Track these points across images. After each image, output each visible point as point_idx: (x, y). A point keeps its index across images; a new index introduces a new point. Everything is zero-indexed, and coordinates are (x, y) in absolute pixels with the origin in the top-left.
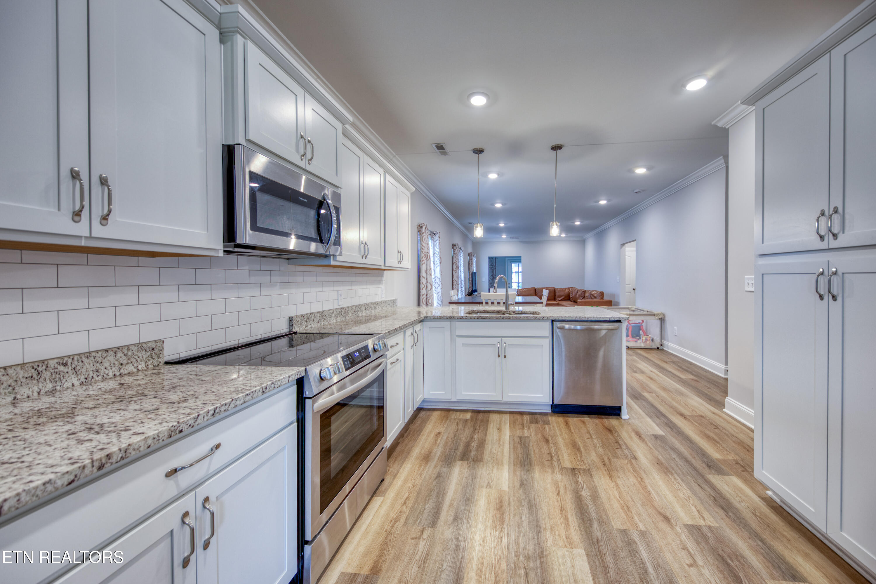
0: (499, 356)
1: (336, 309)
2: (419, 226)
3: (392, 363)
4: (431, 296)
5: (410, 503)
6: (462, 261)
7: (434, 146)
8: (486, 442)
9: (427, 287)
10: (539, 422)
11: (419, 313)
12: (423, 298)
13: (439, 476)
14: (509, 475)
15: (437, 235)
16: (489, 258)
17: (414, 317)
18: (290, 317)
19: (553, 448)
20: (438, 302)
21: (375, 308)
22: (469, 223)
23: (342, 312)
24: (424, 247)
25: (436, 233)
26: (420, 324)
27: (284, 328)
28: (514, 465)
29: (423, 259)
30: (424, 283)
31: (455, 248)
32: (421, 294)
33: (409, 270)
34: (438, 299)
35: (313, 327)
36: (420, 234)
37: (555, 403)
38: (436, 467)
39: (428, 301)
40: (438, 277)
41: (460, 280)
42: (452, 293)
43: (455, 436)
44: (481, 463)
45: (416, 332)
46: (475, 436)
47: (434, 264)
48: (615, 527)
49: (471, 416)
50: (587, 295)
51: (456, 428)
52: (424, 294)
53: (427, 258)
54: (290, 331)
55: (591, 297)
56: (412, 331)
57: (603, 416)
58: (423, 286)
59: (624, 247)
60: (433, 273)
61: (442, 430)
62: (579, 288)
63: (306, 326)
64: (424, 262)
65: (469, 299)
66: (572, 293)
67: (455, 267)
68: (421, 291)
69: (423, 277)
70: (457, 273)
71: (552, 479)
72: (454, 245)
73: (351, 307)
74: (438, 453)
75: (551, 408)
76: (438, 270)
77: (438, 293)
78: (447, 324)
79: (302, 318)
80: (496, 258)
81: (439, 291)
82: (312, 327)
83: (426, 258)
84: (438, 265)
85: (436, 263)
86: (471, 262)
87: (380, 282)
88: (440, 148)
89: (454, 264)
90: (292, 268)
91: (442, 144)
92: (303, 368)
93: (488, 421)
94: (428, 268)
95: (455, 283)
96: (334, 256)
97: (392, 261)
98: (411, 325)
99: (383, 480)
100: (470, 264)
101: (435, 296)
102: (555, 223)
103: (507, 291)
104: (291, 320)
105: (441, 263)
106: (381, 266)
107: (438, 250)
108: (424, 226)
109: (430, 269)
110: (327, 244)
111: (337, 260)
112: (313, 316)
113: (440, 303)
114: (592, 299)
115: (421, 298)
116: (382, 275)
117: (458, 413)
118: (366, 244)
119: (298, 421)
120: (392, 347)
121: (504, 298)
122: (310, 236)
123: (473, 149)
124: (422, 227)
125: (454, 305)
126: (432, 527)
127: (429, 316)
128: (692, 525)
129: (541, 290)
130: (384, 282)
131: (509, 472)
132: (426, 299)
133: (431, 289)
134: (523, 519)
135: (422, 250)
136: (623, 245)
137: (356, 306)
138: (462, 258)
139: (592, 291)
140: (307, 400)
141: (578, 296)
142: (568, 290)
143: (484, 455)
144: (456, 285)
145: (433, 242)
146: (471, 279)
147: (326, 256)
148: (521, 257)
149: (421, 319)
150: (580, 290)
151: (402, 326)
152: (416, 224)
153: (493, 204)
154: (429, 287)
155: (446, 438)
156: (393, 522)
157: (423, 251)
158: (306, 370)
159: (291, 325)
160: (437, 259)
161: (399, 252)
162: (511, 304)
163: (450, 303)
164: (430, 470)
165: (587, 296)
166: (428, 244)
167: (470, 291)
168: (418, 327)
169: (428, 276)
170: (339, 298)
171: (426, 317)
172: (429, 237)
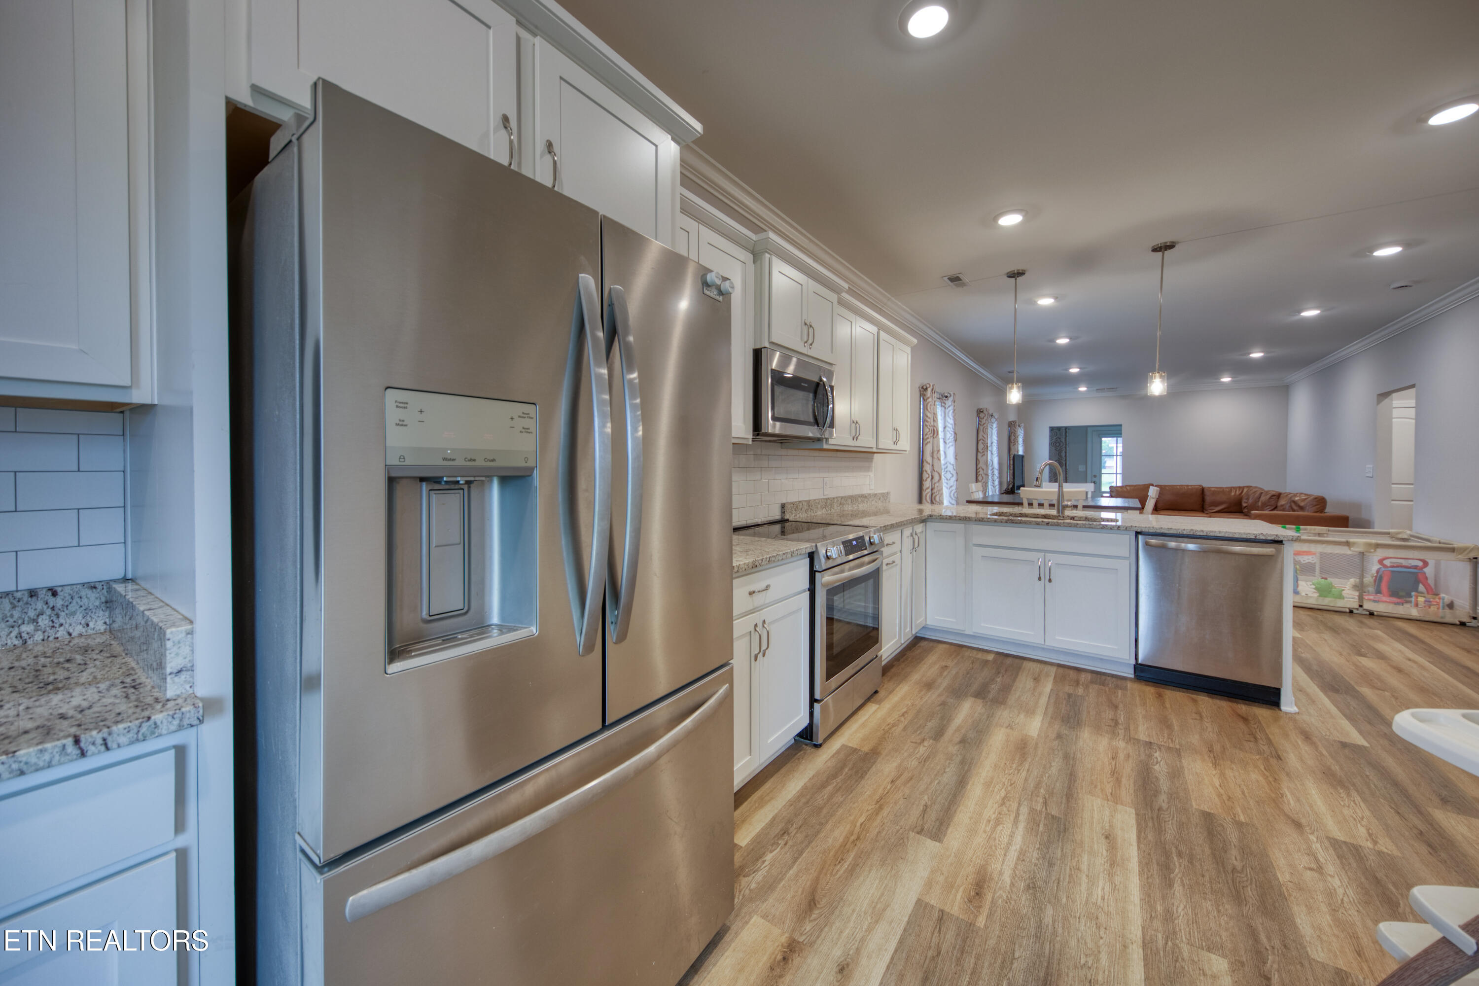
0: (1040, 579)
1: (821, 499)
2: (922, 388)
3: (887, 564)
4: (939, 491)
5: (909, 717)
6: (994, 436)
7: (946, 279)
8: (1014, 688)
9: (932, 478)
10: (1108, 684)
11: (921, 511)
12: (927, 493)
13: (943, 704)
14: (1041, 726)
15: (951, 399)
16: (1052, 429)
17: (914, 515)
18: (782, 504)
19: (1123, 716)
20: (951, 501)
21: (863, 502)
22: (1009, 372)
23: (828, 503)
24: (929, 418)
25: (949, 395)
26: (922, 525)
27: (776, 515)
28: (1052, 718)
29: (928, 436)
30: (929, 472)
31: (982, 415)
32: (924, 488)
33: (907, 452)
34: (950, 496)
35: (802, 516)
36: (924, 400)
37: (1140, 661)
38: (940, 695)
39: (935, 499)
40: (950, 463)
41: (990, 468)
42: (974, 486)
43: (968, 673)
44: (1003, 706)
45: (916, 534)
46: (998, 680)
47: (945, 442)
48: (1195, 806)
49: (994, 658)
50: (1282, 502)
51: (971, 666)
52: (928, 488)
53: (934, 434)
54: (782, 518)
55: (1291, 506)
56: (911, 531)
57: (1240, 701)
58: (927, 476)
59: (1387, 401)
60: (942, 458)
61: (950, 663)
62: (1266, 489)
63: (796, 515)
64: (928, 440)
65: (1007, 498)
66: (1248, 499)
67: (981, 446)
68: (924, 483)
69: (927, 462)
70: (984, 457)
71: (1109, 744)
72: (980, 412)
73: (836, 498)
74: (945, 684)
75: (1135, 672)
76: (951, 451)
77: (951, 487)
78: (960, 527)
79: (792, 506)
80: (1066, 428)
81: (952, 484)
82: (800, 517)
83: (932, 435)
84: (951, 444)
85: (947, 442)
86: (1013, 438)
87: (868, 469)
88: (955, 279)
89: (980, 442)
90: (784, 452)
91: (958, 275)
92: (814, 544)
93: (1020, 668)
94: (935, 449)
95: (981, 472)
96: (827, 439)
97: (886, 442)
98: (911, 523)
99: (876, 692)
100: (1011, 441)
101: (946, 492)
102: (1157, 374)
103: (1060, 487)
104: (783, 506)
105: (956, 440)
106: (872, 448)
107: (952, 421)
108: (930, 387)
109: (939, 451)
110: (823, 427)
111: (830, 443)
112: (801, 505)
113: (954, 502)
114: (1294, 510)
115: (924, 494)
116: (871, 460)
117: (975, 652)
118: (857, 423)
119: (809, 590)
120: (887, 545)
121: (1056, 497)
122: (807, 420)
123: (1008, 273)
124: (926, 390)
125: (975, 505)
126: (935, 740)
127: (935, 515)
128: (1345, 842)
129: (1146, 487)
130: (873, 468)
131: (1042, 723)
132: (932, 495)
133: (939, 481)
135: (925, 423)
136: (1384, 395)
137: (842, 498)
138: (995, 432)
139: (1295, 495)
140: (817, 573)
141: (1260, 504)
142: (1238, 493)
143: (1008, 700)
144: (984, 476)
145: (943, 408)
146: (1012, 468)
147: (819, 440)
148: (1121, 425)
149: (924, 518)
150: (1267, 492)
151: (899, 522)
152: (917, 385)
153: (1053, 341)
154: (936, 478)
155: (954, 673)
156: (890, 725)
157: (928, 424)
158: (816, 546)
159: (783, 512)
160: (950, 435)
161: (896, 430)
162: (1067, 506)
163: (969, 502)
164: (933, 697)
165: (1282, 506)
166: (935, 414)
167: (1011, 486)
168: (919, 528)
169: (935, 461)
170: (825, 486)
171: (931, 516)
172: (938, 403)
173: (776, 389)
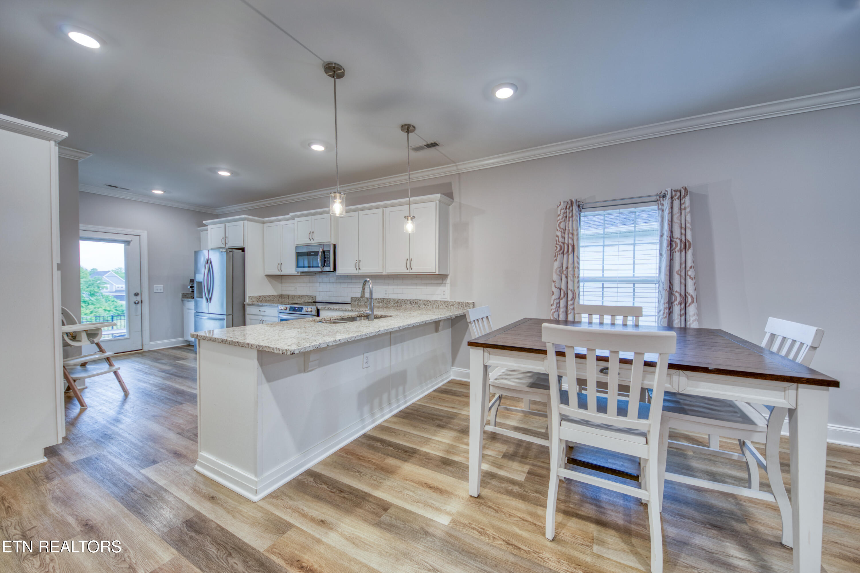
97: (396, 269)
118: (360, 261)
161: (410, 260)
173: (300, 258)
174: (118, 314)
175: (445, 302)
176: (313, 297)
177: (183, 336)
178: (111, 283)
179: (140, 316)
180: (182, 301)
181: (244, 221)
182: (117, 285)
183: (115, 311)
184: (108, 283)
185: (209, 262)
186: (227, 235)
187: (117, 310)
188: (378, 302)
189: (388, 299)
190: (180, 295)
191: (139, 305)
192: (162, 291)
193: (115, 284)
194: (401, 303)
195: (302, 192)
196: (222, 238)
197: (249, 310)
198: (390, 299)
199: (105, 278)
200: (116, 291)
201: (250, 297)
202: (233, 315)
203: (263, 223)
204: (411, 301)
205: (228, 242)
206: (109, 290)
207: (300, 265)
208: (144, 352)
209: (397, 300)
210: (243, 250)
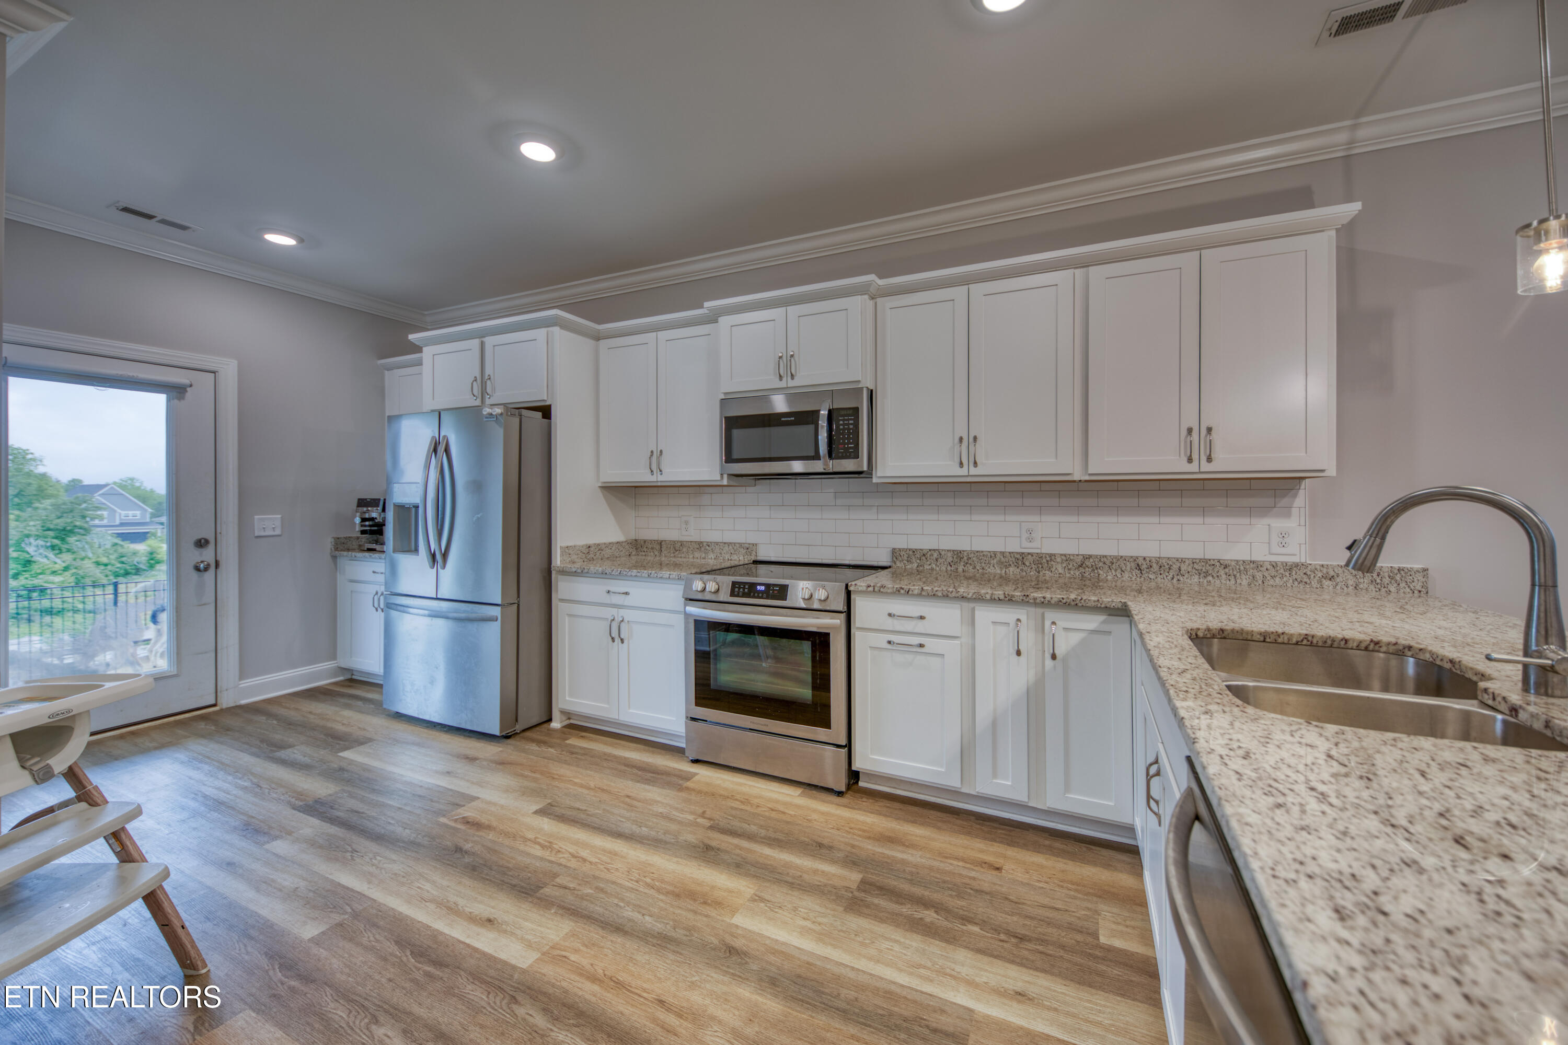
3: (894, 643)
18: (893, 549)
104: (894, 552)
120: (892, 615)
122: (802, 454)
134: (647, 918)
161: (1197, 432)
173: (736, 433)
174: (126, 570)
175: (1291, 568)
176: (749, 548)
177: (333, 657)
178: (110, 507)
179: (214, 604)
180: (334, 558)
181: (551, 329)
182: (123, 513)
183: (119, 565)
184: (105, 509)
185: (441, 449)
186: (488, 371)
187: (123, 563)
188: (1000, 562)
189: (1040, 556)
190: (328, 543)
191: (210, 575)
192: (278, 532)
193: (119, 511)
194: (1095, 568)
195: (717, 250)
196: (473, 379)
197: (563, 588)
198: (1051, 555)
199: (97, 497)
200: (122, 524)
201: (566, 550)
202: (518, 605)
203: (597, 337)
204: (1140, 561)
205: (494, 389)
206: (105, 522)
207: (735, 456)
208: (222, 710)
209: (1080, 559)
210: (546, 412)
